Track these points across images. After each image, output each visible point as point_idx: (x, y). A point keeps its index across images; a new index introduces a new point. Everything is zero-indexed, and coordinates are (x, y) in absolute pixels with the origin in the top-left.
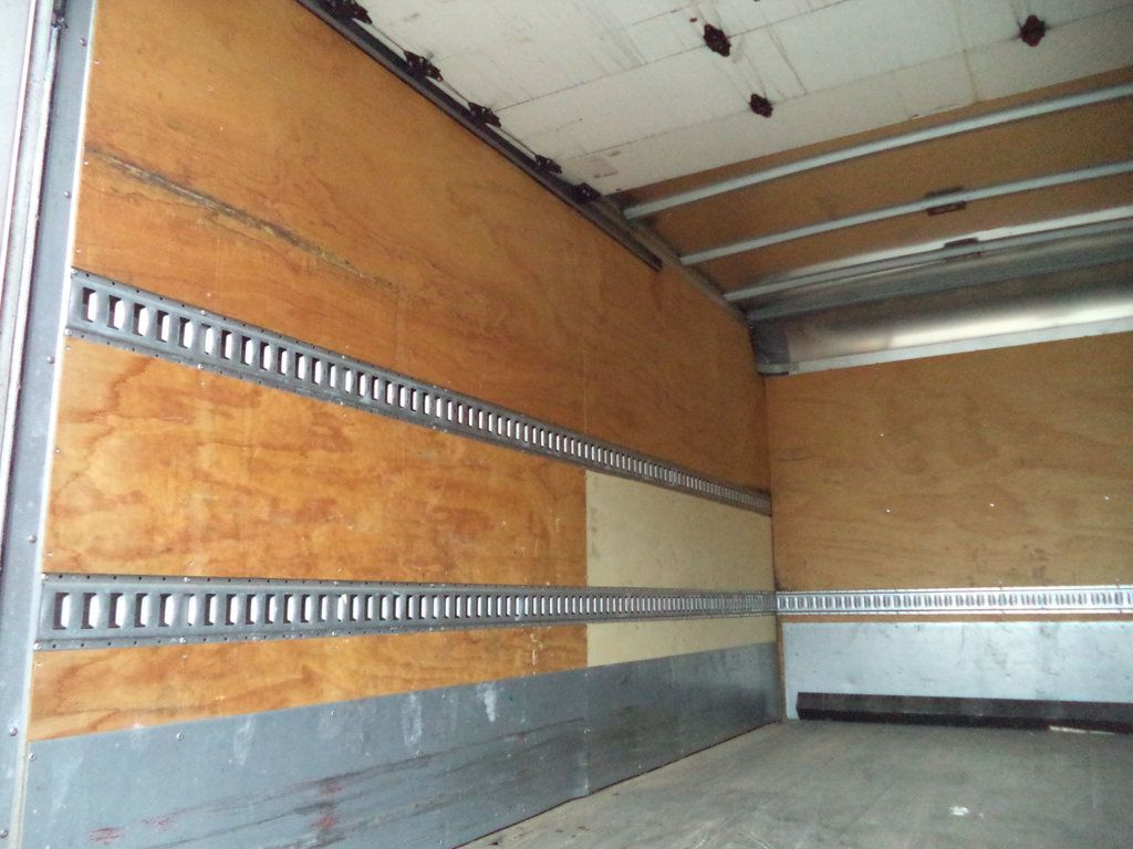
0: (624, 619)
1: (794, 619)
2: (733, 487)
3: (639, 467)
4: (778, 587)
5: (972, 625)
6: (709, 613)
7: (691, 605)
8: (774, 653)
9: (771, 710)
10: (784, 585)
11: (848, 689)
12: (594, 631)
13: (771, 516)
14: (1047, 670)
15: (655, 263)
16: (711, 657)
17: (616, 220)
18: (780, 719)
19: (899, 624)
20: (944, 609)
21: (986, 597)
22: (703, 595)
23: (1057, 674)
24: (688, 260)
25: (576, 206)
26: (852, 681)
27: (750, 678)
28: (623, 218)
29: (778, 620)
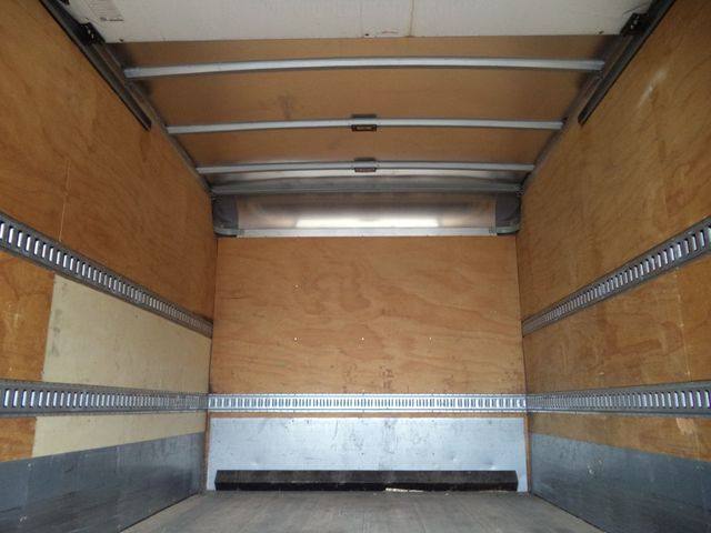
0: (78, 413)
1: (220, 415)
2: (186, 312)
3: (109, 282)
4: (210, 391)
5: (343, 420)
6: (155, 409)
7: (141, 402)
8: (203, 440)
9: (195, 484)
10: (215, 389)
11: (255, 466)
12: (43, 425)
13: (211, 338)
14: (386, 450)
15: (146, 123)
16: (153, 446)
17: (116, 74)
18: (201, 491)
19: (295, 419)
20: (326, 409)
21: (353, 400)
22: (153, 394)
23: (393, 453)
24: (172, 130)
25: (80, 44)
26: (258, 460)
27: (182, 460)
28: (124, 76)
29: (208, 416)
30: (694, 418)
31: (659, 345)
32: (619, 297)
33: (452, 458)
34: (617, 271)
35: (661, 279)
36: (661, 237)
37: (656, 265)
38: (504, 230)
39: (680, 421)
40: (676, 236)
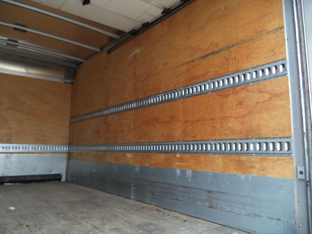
14: (6, 168)
30: (132, 153)
31: (124, 131)
32: (113, 115)
33: (36, 170)
34: (114, 107)
35: (128, 112)
36: (130, 100)
37: (127, 107)
38: (68, 81)
39: (128, 154)
40: (135, 100)
